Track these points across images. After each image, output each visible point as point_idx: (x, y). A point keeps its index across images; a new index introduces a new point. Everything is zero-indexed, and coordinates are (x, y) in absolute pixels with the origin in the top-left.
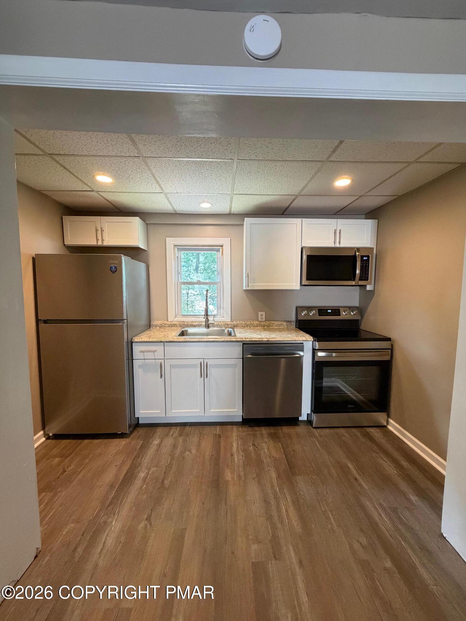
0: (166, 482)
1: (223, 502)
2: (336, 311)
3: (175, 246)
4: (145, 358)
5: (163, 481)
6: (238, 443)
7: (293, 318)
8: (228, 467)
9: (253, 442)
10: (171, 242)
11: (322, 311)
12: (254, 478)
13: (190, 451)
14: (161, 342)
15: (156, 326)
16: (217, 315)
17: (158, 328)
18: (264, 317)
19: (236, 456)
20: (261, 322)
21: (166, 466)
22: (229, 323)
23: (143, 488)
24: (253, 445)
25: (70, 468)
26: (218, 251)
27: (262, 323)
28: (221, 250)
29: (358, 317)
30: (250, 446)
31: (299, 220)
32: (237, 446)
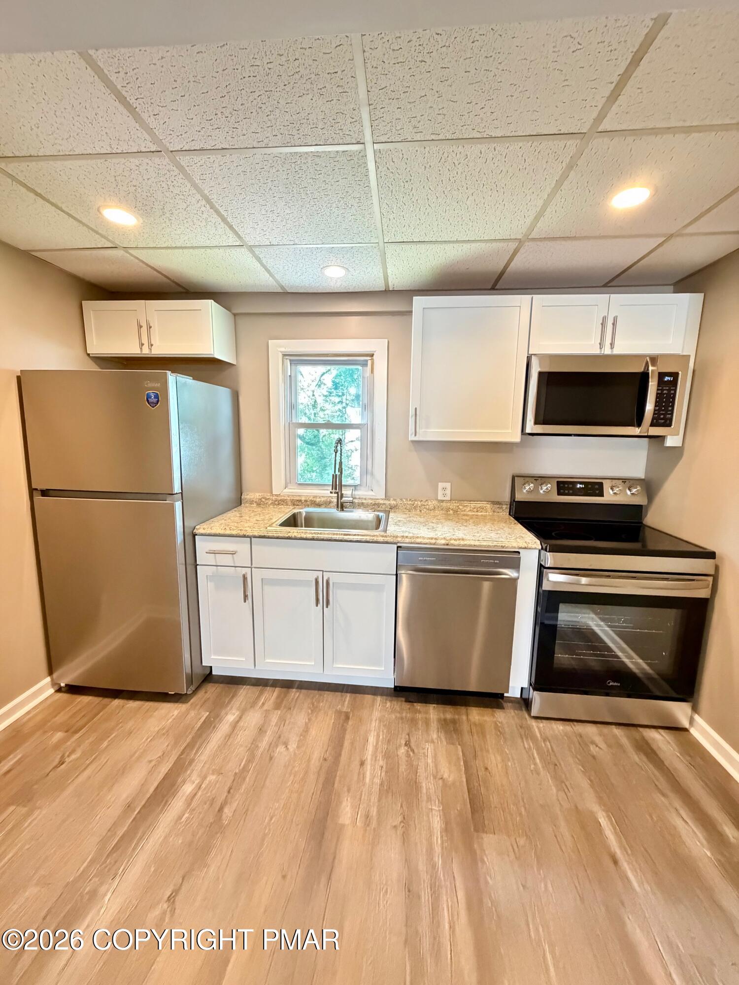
0: (226, 810)
1: (324, 880)
2: (595, 487)
3: (284, 355)
4: (218, 564)
5: (221, 810)
6: (378, 736)
7: (507, 498)
8: (349, 791)
9: (407, 737)
10: (278, 347)
11: (564, 486)
12: (395, 827)
13: (286, 744)
14: (244, 536)
15: (251, 502)
16: (360, 485)
17: (255, 505)
18: (448, 492)
19: (369, 767)
20: (442, 501)
21: (236, 774)
22: (382, 502)
23: (182, 820)
24: (406, 745)
25: (73, 757)
26: (364, 364)
27: (444, 504)
28: (369, 363)
29: (640, 500)
30: (400, 746)
31: (526, 298)
32: (375, 744)
